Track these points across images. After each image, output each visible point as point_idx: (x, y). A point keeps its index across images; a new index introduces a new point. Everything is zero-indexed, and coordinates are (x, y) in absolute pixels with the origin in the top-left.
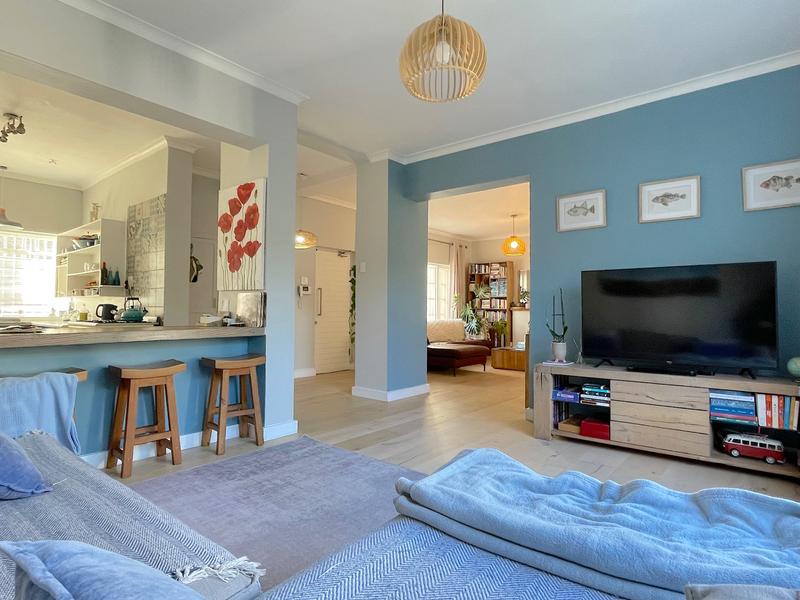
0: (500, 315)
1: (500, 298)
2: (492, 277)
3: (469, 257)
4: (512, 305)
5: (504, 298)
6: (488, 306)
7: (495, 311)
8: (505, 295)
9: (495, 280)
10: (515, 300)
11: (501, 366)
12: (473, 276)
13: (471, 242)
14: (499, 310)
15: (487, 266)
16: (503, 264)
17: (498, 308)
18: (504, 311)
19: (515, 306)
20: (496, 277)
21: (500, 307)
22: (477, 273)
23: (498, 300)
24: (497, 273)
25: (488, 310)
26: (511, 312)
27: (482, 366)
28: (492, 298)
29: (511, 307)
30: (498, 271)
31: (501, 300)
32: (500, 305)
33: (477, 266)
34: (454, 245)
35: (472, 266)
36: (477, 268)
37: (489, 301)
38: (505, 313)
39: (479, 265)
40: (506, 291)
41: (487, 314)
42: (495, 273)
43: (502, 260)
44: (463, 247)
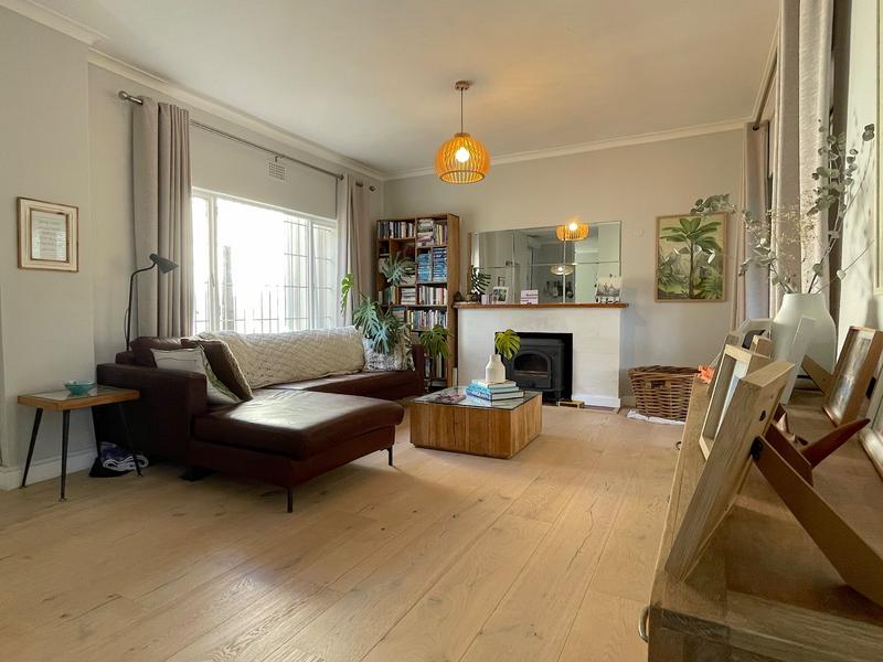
0: (434, 317)
1: (436, 286)
2: (419, 245)
3: (377, 209)
4: (456, 297)
5: (442, 285)
6: (412, 301)
7: (426, 309)
8: (445, 280)
9: (424, 251)
10: (463, 290)
11: (433, 444)
12: (385, 244)
13: (382, 179)
14: (434, 309)
15: (411, 225)
16: (440, 219)
17: (432, 304)
18: (442, 310)
19: (462, 301)
20: (428, 245)
21: (435, 303)
22: (392, 237)
23: (432, 289)
24: (429, 237)
25: (412, 308)
26: (456, 311)
27: (386, 452)
28: (419, 285)
29: (456, 301)
30: (430, 234)
31: (438, 290)
32: (435, 298)
33: (392, 224)
34: (345, 180)
35: (383, 224)
36: (392, 228)
37: (414, 290)
38: (443, 313)
39: (396, 222)
40: (445, 271)
41: (412, 316)
42: (426, 238)
43: (439, 212)
44: (366, 188)
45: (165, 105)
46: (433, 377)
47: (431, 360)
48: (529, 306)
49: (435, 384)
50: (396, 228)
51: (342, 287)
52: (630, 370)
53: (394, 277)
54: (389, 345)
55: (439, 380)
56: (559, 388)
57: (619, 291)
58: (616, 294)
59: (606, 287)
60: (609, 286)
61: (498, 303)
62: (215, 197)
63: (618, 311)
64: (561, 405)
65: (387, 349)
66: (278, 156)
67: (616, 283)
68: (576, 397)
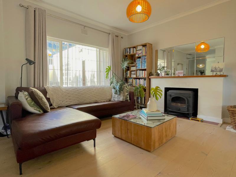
0: (142, 82)
1: (142, 70)
2: (137, 56)
3: (125, 44)
4: (150, 74)
5: (145, 70)
6: (135, 76)
7: (139, 79)
8: (146, 68)
9: (139, 58)
10: (153, 71)
12: (126, 56)
13: (127, 35)
14: (142, 78)
15: (134, 49)
16: (144, 46)
17: (141, 77)
18: (145, 79)
19: (152, 75)
20: (140, 55)
21: (142, 76)
22: (128, 54)
23: (141, 71)
24: (140, 53)
25: (135, 78)
26: (150, 79)
27: (92, 141)
28: (137, 70)
29: (150, 75)
30: (141, 51)
31: (143, 71)
32: (142, 74)
33: (128, 49)
34: (111, 34)
35: (125, 49)
36: (128, 51)
37: (135, 72)
38: (145, 80)
39: (130, 48)
40: (146, 64)
41: (134, 81)
42: (139, 53)
43: (144, 42)
44: (120, 37)
45: (37, 8)
46: (141, 103)
47: (141, 97)
48: (179, 77)
49: (142, 106)
50: (130, 50)
51: (105, 70)
52: (228, 107)
53: (124, 67)
54: (119, 91)
55: (143, 104)
56: (191, 112)
57: (222, 69)
58: (221, 70)
59: (215, 68)
60: (217, 67)
61: (166, 76)
62: (62, 41)
63: (222, 79)
64: (192, 119)
65: (118, 93)
66: (85, 26)
67: (221, 65)
68: (199, 116)
